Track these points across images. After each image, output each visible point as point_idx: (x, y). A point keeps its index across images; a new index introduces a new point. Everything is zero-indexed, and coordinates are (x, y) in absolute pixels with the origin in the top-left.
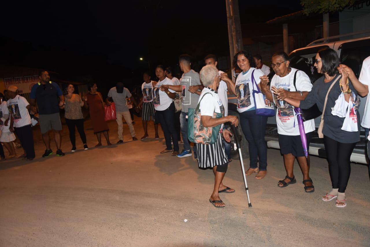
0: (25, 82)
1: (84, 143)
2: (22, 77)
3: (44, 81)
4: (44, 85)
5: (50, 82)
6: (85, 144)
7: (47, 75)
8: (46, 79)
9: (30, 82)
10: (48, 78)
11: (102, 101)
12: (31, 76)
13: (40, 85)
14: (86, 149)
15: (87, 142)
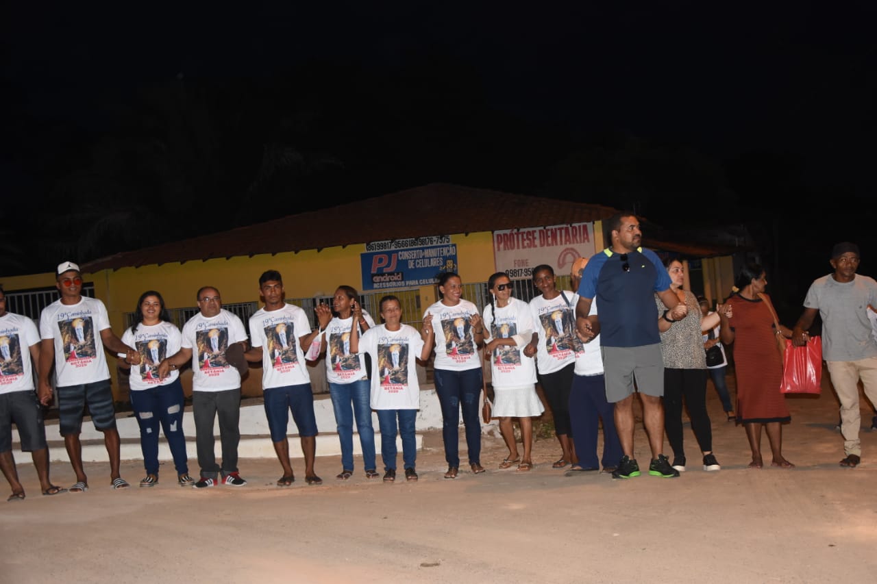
0: (548, 245)
1: (703, 449)
2: (542, 228)
3: (625, 245)
4: (624, 257)
5: (640, 250)
6: (707, 453)
7: (635, 228)
8: (633, 239)
9: (561, 244)
10: (638, 235)
11: (776, 322)
12: (565, 226)
13: (612, 256)
14: (714, 467)
15: (713, 447)
